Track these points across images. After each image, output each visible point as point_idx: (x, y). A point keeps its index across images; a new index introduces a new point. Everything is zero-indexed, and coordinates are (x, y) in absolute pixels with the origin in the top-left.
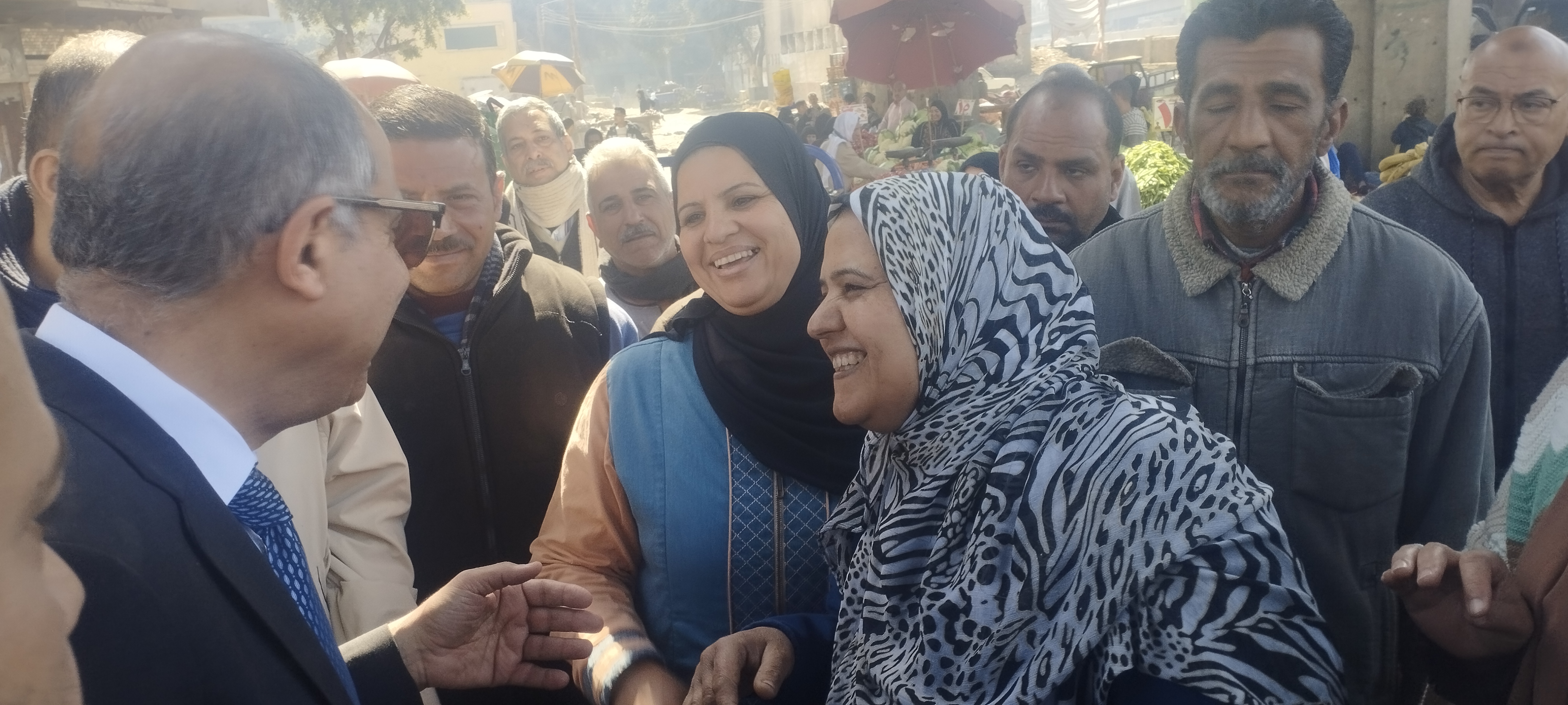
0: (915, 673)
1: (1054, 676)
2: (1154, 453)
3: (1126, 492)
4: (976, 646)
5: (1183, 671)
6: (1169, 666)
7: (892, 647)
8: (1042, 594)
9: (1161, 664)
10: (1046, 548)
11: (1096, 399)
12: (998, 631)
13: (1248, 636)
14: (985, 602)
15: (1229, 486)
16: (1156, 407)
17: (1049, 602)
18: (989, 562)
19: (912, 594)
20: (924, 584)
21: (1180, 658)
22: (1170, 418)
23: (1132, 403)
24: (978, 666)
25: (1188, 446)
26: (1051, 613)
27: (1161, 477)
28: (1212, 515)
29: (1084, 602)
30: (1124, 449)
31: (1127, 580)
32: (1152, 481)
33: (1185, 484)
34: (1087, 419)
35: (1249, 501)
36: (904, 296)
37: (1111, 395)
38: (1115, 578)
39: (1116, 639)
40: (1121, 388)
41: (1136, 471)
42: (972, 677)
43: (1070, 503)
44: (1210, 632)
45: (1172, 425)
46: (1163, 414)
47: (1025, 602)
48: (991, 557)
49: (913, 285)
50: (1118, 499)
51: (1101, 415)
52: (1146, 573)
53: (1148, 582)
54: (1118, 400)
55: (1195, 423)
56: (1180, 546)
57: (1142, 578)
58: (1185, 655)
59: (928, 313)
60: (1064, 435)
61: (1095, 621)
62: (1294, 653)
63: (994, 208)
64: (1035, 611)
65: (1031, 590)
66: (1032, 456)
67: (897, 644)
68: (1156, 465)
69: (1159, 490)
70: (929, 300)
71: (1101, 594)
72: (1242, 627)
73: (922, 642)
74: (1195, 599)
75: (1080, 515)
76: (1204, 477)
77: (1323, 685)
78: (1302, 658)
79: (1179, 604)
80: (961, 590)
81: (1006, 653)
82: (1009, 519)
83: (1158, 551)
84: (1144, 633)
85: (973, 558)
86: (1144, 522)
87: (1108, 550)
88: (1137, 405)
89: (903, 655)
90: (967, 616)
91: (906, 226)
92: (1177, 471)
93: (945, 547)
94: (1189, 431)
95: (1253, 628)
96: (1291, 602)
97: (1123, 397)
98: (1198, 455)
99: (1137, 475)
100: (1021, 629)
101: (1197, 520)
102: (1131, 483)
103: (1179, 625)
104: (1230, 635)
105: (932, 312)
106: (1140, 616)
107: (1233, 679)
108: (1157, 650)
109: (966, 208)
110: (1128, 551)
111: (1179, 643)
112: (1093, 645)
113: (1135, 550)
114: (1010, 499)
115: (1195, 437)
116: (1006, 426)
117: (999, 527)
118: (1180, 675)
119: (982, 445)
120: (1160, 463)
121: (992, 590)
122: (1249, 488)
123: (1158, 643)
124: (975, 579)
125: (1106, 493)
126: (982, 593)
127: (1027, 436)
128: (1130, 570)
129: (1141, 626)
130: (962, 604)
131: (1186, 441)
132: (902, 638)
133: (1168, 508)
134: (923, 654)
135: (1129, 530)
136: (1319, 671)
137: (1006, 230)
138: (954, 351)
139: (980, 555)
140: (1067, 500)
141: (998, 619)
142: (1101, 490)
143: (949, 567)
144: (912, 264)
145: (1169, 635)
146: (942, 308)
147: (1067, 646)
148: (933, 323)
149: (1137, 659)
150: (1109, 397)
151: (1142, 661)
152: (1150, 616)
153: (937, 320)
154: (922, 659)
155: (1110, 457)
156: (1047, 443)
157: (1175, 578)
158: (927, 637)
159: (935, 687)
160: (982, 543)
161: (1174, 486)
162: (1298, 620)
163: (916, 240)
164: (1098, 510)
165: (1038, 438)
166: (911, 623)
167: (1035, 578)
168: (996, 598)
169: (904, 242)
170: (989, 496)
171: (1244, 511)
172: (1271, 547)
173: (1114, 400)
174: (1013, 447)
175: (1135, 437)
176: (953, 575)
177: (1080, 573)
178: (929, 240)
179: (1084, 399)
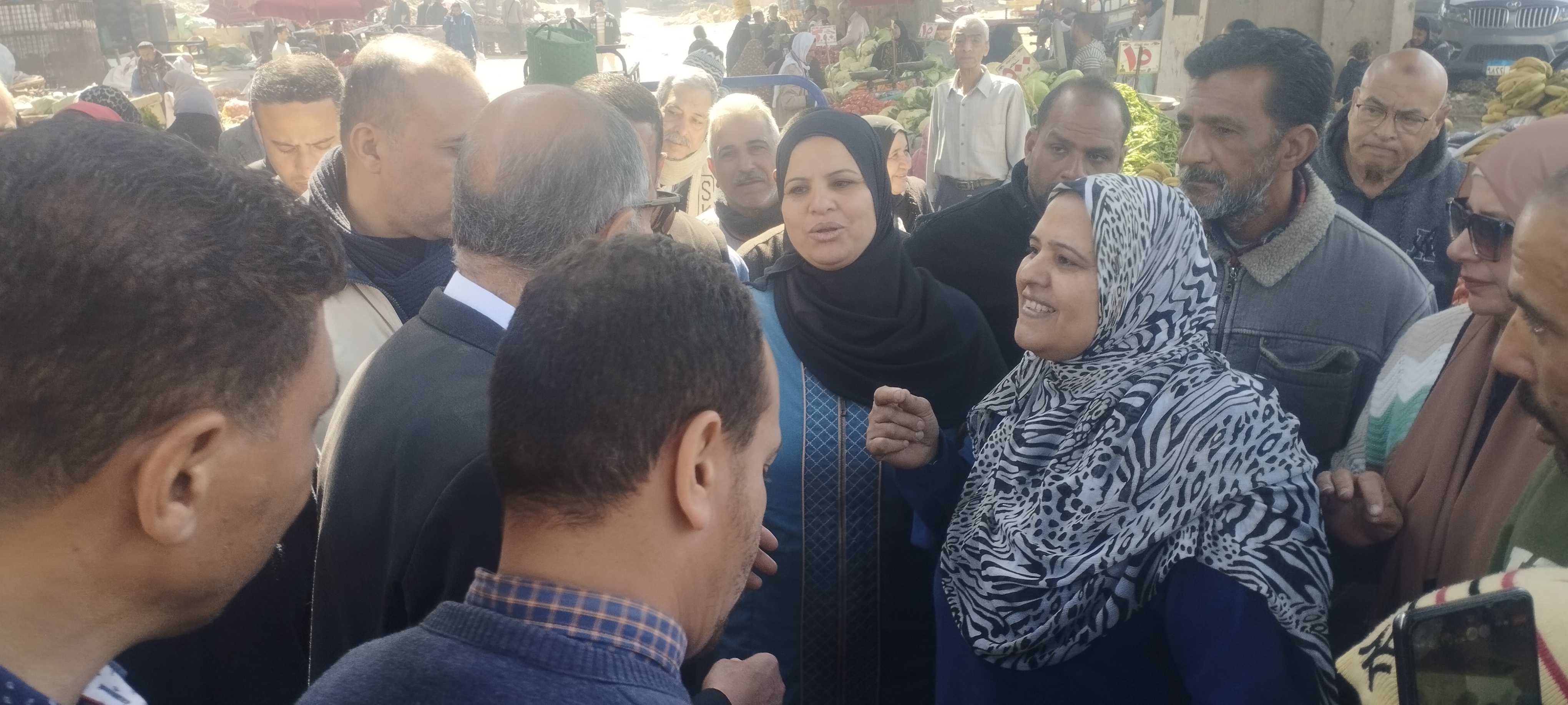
0: (1029, 526)
1: (1132, 549)
2: (1241, 417)
3: (1215, 439)
4: (1078, 517)
5: (1229, 565)
6: (1220, 560)
7: (1014, 505)
8: (1137, 494)
9: (1214, 558)
10: (1148, 465)
11: (1207, 369)
12: (1099, 512)
13: (1278, 552)
14: (1092, 489)
15: (1288, 452)
16: (1248, 384)
17: (1140, 501)
18: (1102, 463)
19: (1038, 473)
20: (1051, 467)
21: (1229, 557)
22: (1256, 395)
23: (1233, 378)
24: (1079, 532)
25: (1265, 418)
26: (1140, 508)
27: (1242, 435)
28: (1273, 469)
29: (1166, 506)
30: (1220, 409)
31: (1203, 499)
32: (1235, 436)
33: (1258, 444)
34: (1197, 381)
35: (1300, 465)
36: (1105, 280)
37: (1219, 368)
38: (1193, 497)
39: (1187, 535)
40: (1228, 365)
41: (1225, 425)
42: (1073, 538)
43: (1173, 438)
44: (1252, 544)
45: (1257, 401)
46: (1252, 391)
47: (1124, 496)
48: (1104, 460)
49: (1113, 275)
50: (1209, 443)
51: (1208, 381)
52: (1217, 497)
53: (1217, 504)
54: (1224, 374)
55: (1274, 402)
56: (1246, 486)
57: (1213, 501)
58: (1233, 555)
59: (1117, 296)
60: (1178, 388)
61: (1171, 521)
62: (1306, 569)
63: (1186, 229)
64: (1129, 504)
65: (1130, 490)
66: (1151, 398)
67: (1018, 503)
68: (1240, 426)
69: (1239, 443)
70: (1120, 287)
71: (1181, 503)
72: (1276, 545)
73: (1039, 505)
74: (1247, 520)
75: (1178, 448)
76: (1273, 441)
77: (1319, 594)
78: (1311, 574)
79: (1235, 521)
80: (1077, 478)
81: (1101, 527)
82: (1124, 437)
83: (1229, 484)
84: (1208, 536)
85: (1091, 458)
86: (1224, 463)
87: (1194, 475)
88: (1235, 380)
89: (1021, 512)
90: (1077, 496)
91: (1121, 228)
92: (1255, 433)
93: (1072, 446)
94: (1269, 407)
95: (1283, 547)
96: (1313, 537)
97: (1228, 372)
98: (1271, 425)
99: (1226, 429)
100: (1115, 514)
101: (1261, 471)
102: (1220, 434)
103: (1233, 534)
104: (1266, 549)
105: (1119, 296)
106: (1207, 524)
107: (1262, 577)
108: (1214, 548)
109: (1167, 225)
110: (1208, 480)
111: (1231, 546)
112: (1165, 536)
113: (1213, 481)
114: (1129, 423)
115: (1272, 411)
116: (1140, 374)
117: (1116, 441)
118: (1226, 568)
119: (1118, 383)
120: (1243, 425)
121: (1102, 481)
122: (1302, 456)
123: (1215, 545)
124: (1089, 473)
125: (1201, 437)
126: (1092, 484)
127: (1152, 382)
128: (1206, 493)
129: (1207, 530)
130: (1075, 487)
131: (1264, 414)
132: (1022, 500)
133: (1243, 458)
134: (1038, 514)
135: (1212, 466)
136: (1320, 585)
137: (1189, 247)
138: (1125, 326)
139: (1097, 457)
140: (1171, 436)
141: (1099, 503)
142: (1198, 434)
143: (1070, 459)
144: (1117, 258)
145: (1225, 540)
146: (1128, 295)
147: (1146, 533)
148: (1117, 303)
149: (1199, 552)
150: (1218, 369)
151: (1202, 553)
152: (1214, 526)
153: (1121, 303)
154: (1036, 517)
155: (1209, 412)
156: (1164, 391)
157: (1238, 504)
158: (1043, 504)
159: (1041, 537)
160: (1101, 449)
161: (1250, 444)
162: (1314, 549)
163: (1126, 241)
164: (1192, 447)
165: (1160, 385)
166: (1032, 491)
167: (1135, 483)
168: (1101, 488)
169: (1116, 239)
170: (1113, 418)
171: (1296, 470)
172: (1307, 497)
173: (1221, 372)
174: (1140, 387)
175: (1228, 403)
176: (1072, 466)
177: (1169, 487)
178: (1134, 243)
179: (1198, 367)
